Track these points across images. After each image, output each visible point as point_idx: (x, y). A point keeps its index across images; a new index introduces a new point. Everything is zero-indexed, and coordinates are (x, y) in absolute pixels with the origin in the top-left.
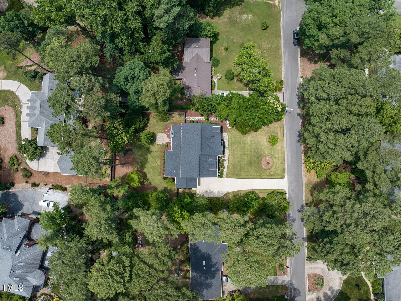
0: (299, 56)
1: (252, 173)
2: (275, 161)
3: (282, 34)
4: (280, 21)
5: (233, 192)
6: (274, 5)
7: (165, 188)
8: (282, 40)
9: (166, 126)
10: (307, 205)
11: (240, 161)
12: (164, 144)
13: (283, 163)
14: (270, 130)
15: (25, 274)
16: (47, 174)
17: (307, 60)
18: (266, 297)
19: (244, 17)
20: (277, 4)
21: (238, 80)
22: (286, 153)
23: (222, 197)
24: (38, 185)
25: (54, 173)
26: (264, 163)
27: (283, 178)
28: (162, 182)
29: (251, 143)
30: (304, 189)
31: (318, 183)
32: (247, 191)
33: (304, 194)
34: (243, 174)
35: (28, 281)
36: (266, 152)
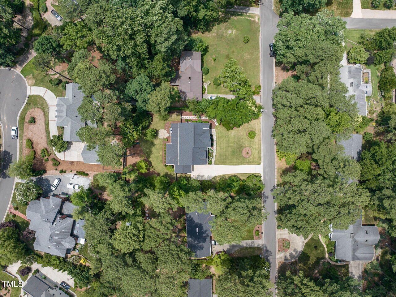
0: (274, 65)
1: (235, 161)
2: (253, 151)
3: (260, 47)
4: (259, 36)
5: (220, 176)
6: (254, 21)
7: (166, 173)
8: (260, 51)
9: (166, 124)
10: (278, 185)
11: (225, 151)
12: (165, 138)
13: (259, 152)
14: (249, 126)
15: (61, 240)
16: (72, 163)
17: (280, 68)
19: (230, 32)
20: (257, 20)
21: (224, 86)
22: (262, 144)
23: (211, 180)
24: (65, 172)
25: (78, 162)
26: (244, 153)
27: (259, 164)
28: (164, 169)
29: (234, 137)
30: (276, 173)
31: (287, 168)
32: (230, 175)
33: (276, 177)
34: (228, 161)
35: (63, 245)
36: (246, 144)
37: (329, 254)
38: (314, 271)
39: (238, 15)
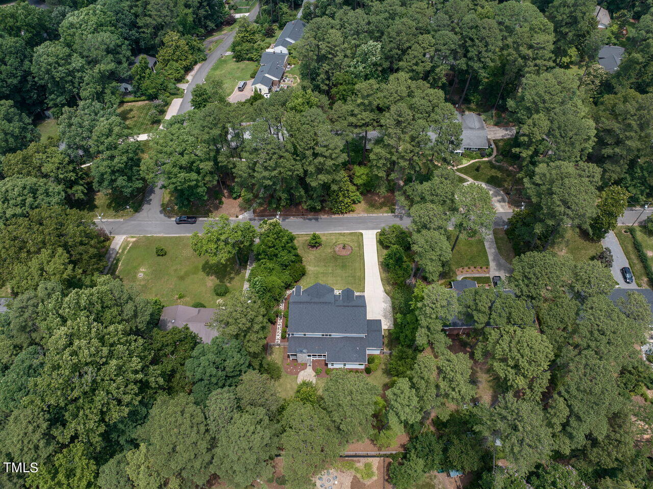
1: (357, 265)
2: (341, 242)
3: (177, 235)
4: (158, 237)
5: (383, 285)
6: (134, 242)
7: (384, 373)
8: (185, 235)
10: (392, 212)
11: (342, 277)
12: (315, 374)
13: (343, 235)
14: (301, 247)
17: (216, 212)
18: (512, 249)
19: (141, 275)
20: (134, 239)
21: (230, 282)
22: (330, 232)
23: (391, 298)
26: (344, 253)
27: (362, 234)
29: (318, 266)
30: (374, 215)
31: (366, 203)
32: (381, 270)
33: (381, 215)
34: (358, 274)
36: (330, 251)
37: (483, 157)
38: (512, 171)
39: (117, 264)
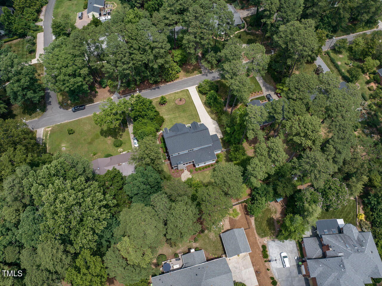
0: (93, 104)
1: (191, 108)
2: (177, 98)
3: (77, 119)
4: (65, 123)
5: (210, 115)
6: (51, 131)
7: (226, 162)
8: (81, 117)
10: (201, 73)
11: (185, 117)
12: (190, 173)
13: (177, 93)
14: (156, 106)
15: (354, 241)
16: (257, 273)
17: (95, 99)
18: (271, 78)
19: (64, 149)
20: (50, 129)
21: (121, 138)
22: (169, 93)
23: (216, 121)
24: (272, 278)
25: (253, 265)
26: (181, 103)
27: (188, 90)
29: (169, 114)
30: (191, 77)
31: (184, 71)
32: (206, 107)
33: (195, 76)
34: (194, 113)
36: (173, 104)
37: (240, 29)
38: (258, 34)
39: (45, 146)
